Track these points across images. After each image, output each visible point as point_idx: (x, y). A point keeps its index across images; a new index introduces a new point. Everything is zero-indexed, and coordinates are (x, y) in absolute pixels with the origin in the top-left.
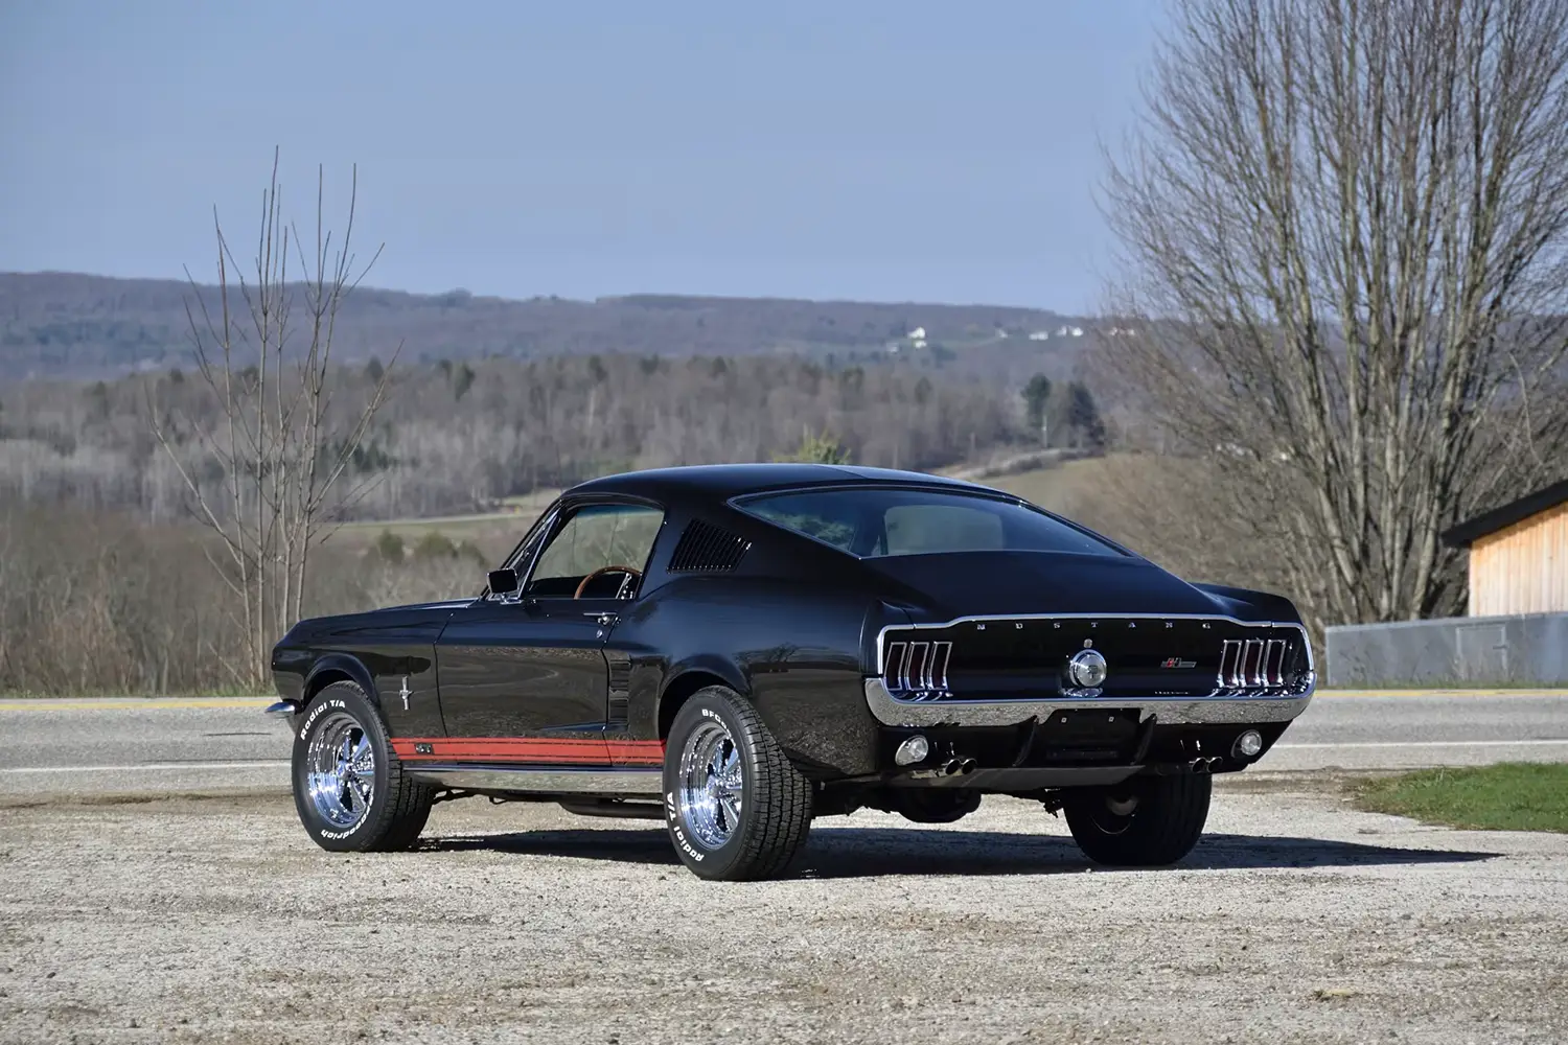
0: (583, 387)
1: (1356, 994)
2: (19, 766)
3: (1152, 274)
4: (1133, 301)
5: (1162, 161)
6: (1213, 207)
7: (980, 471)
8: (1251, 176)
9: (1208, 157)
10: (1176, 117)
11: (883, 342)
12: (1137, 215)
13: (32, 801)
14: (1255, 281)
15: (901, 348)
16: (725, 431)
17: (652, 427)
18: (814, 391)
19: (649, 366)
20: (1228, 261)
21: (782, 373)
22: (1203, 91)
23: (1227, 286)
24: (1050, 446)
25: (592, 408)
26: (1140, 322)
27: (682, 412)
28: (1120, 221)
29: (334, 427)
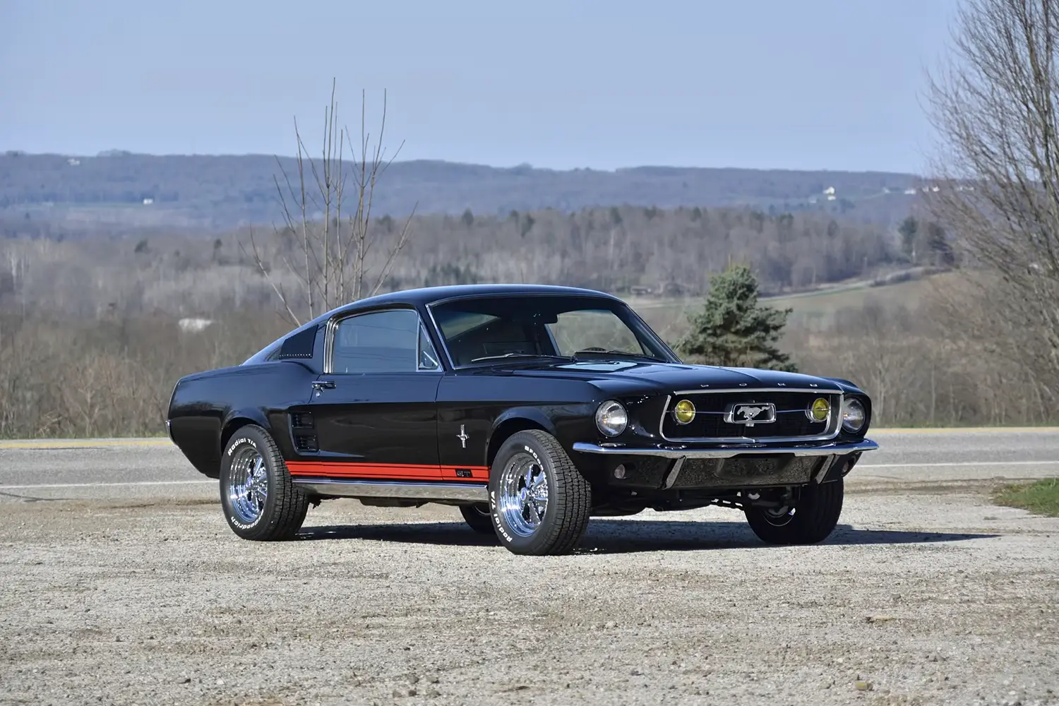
0: (605, 228)
1: (892, 619)
2: (142, 481)
3: (958, 152)
4: (945, 170)
5: (964, 78)
6: (998, 108)
7: (871, 282)
8: (1023, 86)
9: (995, 74)
10: (973, 48)
11: (807, 196)
12: (948, 113)
13: (145, 503)
14: (1027, 156)
15: (818, 200)
16: (701, 257)
17: (653, 254)
18: (760, 230)
19: (651, 214)
20: (1008, 143)
21: (739, 218)
22: (992, 31)
23: (1007, 160)
24: (917, 265)
25: (612, 242)
26: (951, 183)
27: (672, 244)
28: (937, 118)
29: (441, 256)
